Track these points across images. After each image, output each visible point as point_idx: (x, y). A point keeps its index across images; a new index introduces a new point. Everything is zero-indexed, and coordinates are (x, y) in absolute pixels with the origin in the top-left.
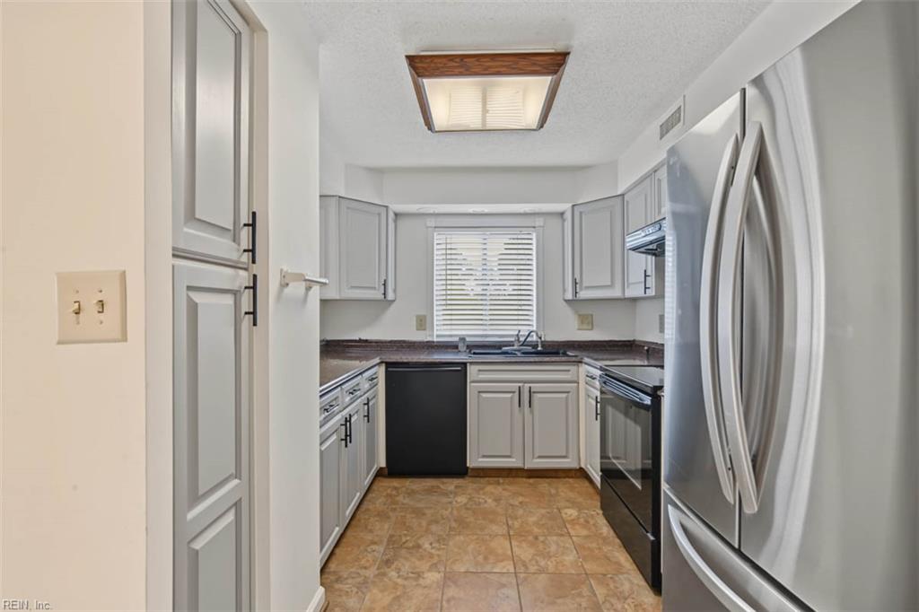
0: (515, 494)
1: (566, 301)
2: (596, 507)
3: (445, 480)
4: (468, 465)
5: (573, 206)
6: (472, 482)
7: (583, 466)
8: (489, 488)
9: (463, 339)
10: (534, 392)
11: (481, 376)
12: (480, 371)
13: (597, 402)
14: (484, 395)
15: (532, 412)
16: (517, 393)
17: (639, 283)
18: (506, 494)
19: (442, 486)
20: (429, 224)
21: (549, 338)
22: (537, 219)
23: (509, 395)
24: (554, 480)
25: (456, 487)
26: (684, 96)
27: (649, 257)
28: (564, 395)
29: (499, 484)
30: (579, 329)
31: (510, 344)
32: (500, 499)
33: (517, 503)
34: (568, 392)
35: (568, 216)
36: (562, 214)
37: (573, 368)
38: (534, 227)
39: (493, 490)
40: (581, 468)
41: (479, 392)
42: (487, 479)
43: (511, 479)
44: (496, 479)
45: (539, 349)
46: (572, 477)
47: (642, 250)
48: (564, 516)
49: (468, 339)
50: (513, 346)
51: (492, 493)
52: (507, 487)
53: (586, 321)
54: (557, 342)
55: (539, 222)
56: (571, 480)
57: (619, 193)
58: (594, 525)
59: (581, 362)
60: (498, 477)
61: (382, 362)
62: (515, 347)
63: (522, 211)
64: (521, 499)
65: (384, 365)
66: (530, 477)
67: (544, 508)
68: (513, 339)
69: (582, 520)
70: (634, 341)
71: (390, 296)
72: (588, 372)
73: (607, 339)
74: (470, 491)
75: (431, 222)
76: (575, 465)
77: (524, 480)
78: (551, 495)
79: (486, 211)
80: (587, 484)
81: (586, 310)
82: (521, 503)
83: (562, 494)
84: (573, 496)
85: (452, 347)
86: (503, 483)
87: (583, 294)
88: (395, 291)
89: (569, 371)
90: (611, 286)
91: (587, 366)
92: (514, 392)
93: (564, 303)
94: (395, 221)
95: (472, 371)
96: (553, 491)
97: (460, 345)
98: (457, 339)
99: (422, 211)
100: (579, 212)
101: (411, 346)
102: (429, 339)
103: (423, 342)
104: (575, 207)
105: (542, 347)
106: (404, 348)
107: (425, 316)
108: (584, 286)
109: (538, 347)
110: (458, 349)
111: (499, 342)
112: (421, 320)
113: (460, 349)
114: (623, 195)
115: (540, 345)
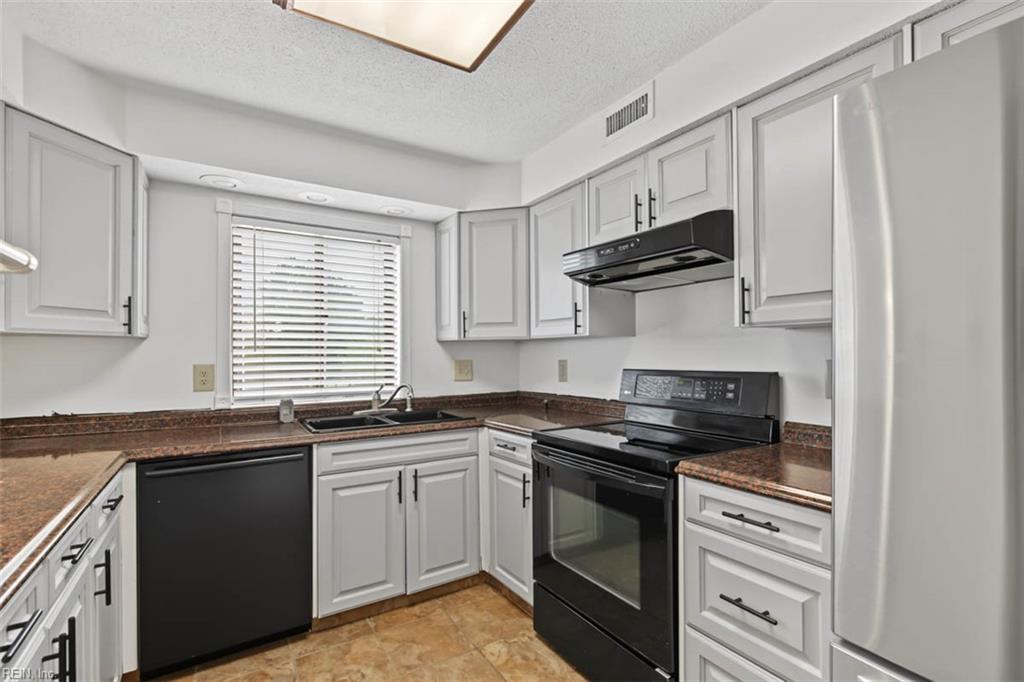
0: (407, 643)
1: (442, 342)
2: (523, 627)
3: (271, 654)
4: (314, 615)
5: (460, 213)
6: (325, 642)
7: (485, 568)
8: (359, 647)
9: (288, 403)
10: (421, 477)
11: (335, 463)
12: (334, 454)
13: (525, 482)
14: (342, 493)
15: (417, 507)
16: (396, 482)
17: (569, 319)
18: (388, 647)
19: (270, 671)
20: (220, 207)
21: (419, 394)
22: (403, 227)
23: (383, 487)
24: (448, 598)
25: (300, 662)
26: (654, 82)
27: (580, 285)
28: (460, 475)
29: (368, 631)
30: (456, 380)
31: (368, 405)
32: (386, 663)
33: (412, 660)
34: (465, 470)
35: (452, 224)
36: (436, 225)
37: (470, 435)
38: (398, 237)
39: (367, 648)
40: (483, 573)
41: (334, 489)
42: (347, 628)
43: (386, 617)
44: (362, 623)
45: (408, 410)
46: (469, 587)
47: (581, 277)
48: (492, 659)
49: (296, 402)
50: (370, 407)
51: (366, 655)
52: (386, 633)
53: (464, 369)
54: (429, 399)
55: (405, 230)
56: (468, 592)
57: (524, 204)
58: (536, 660)
59: (482, 426)
60: (364, 619)
61: (130, 461)
62: (375, 409)
63: (384, 211)
64: (416, 650)
65: (134, 464)
66: (412, 605)
67: (457, 655)
68: (370, 398)
69: (518, 660)
70: (518, 392)
71: (140, 329)
72: (497, 439)
73: (489, 392)
74: (326, 664)
75: (226, 204)
76: (475, 571)
77: (406, 611)
78: (457, 628)
79: (331, 200)
80: (491, 592)
81: (465, 355)
82: (420, 658)
83: (469, 620)
84: (485, 619)
85: (268, 418)
86: (376, 628)
87: (472, 334)
88: (147, 321)
89: (465, 440)
90: (512, 323)
91: (491, 431)
92: (391, 481)
93: (438, 345)
94: (148, 189)
95: (321, 456)
96: (456, 620)
97: (284, 412)
98: (277, 403)
99: (209, 181)
100: (470, 223)
101: (182, 420)
102: (220, 406)
103: (209, 411)
104: (462, 215)
105: (412, 407)
106: (167, 425)
107: (212, 366)
108: (475, 322)
109: (406, 407)
110: (278, 419)
111: (346, 403)
112: (204, 374)
113: (282, 419)
114: (528, 208)
115: (409, 405)
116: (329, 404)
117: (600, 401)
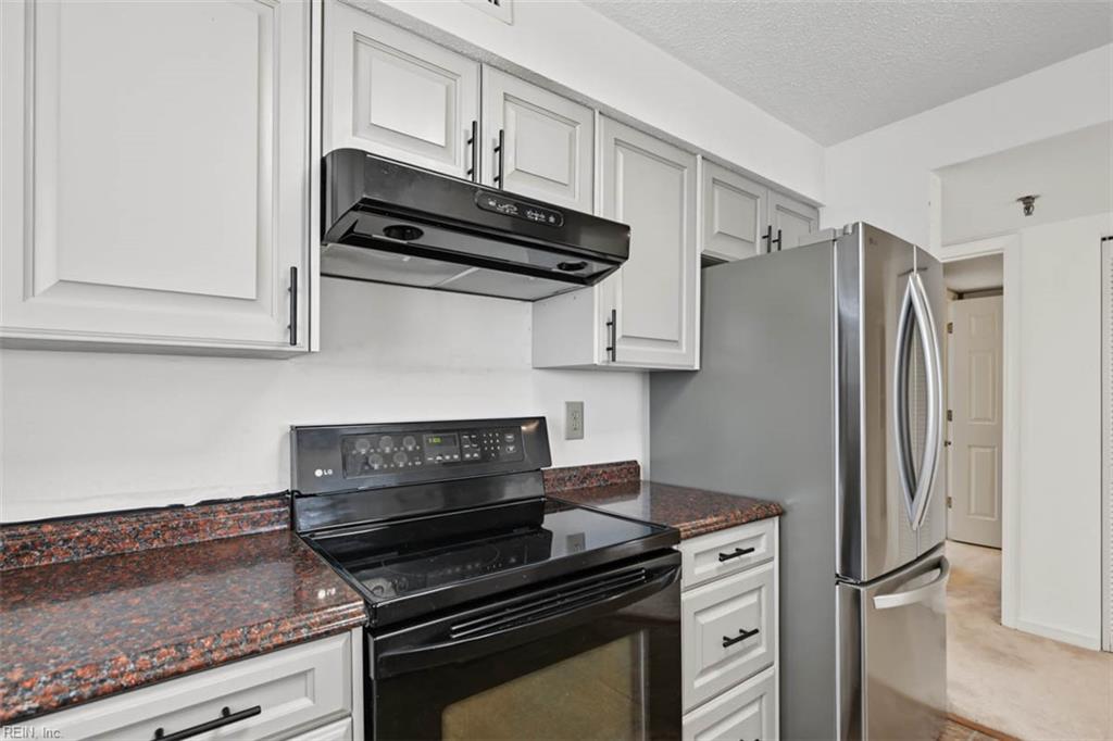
117: (166, 513)
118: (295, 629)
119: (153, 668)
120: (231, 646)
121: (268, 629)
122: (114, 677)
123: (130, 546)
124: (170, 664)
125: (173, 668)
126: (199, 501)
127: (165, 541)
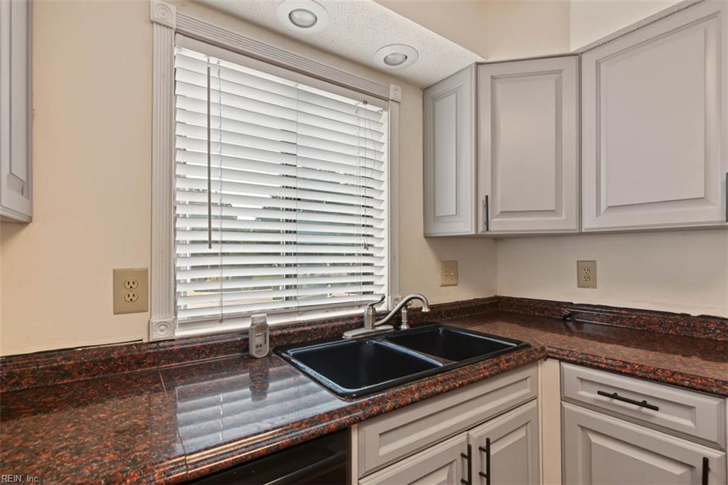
1: (429, 238)
5: (478, 64)
22: (392, 87)
30: (443, 286)
31: (359, 322)
34: (527, 424)
35: (466, 81)
36: (424, 91)
38: (386, 99)
45: (404, 327)
49: (271, 322)
50: (361, 325)
53: (451, 270)
55: (394, 91)
59: (546, 357)
62: (369, 328)
70: (498, 297)
73: (472, 298)
89: (526, 379)
93: (424, 245)
100: (493, 77)
101: (95, 364)
102: (158, 335)
103: (139, 345)
104: (481, 68)
105: (408, 323)
106: (67, 374)
107: (144, 273)
108: (499, 210)
109: (401, 323)
110: (247, 349)
111: (330, 320)
112: (130, 285)
113: (253, 352)
114: (578, 55)
115: (404, 320)
116: (310, 323)
117: (678, 317)
118: (682, 380)
119: (612, 366)
120: (645, 372)
121: (667, 373)
122: (598, 362)
123: (656, 327)
124: (618, 367)
125: (618, 369)
126: (700, 314)
127: (676, 331)
